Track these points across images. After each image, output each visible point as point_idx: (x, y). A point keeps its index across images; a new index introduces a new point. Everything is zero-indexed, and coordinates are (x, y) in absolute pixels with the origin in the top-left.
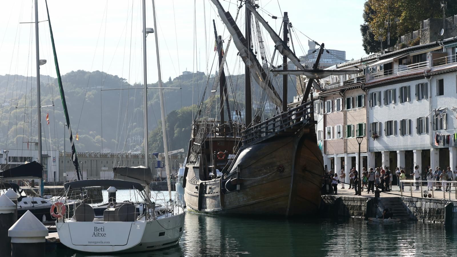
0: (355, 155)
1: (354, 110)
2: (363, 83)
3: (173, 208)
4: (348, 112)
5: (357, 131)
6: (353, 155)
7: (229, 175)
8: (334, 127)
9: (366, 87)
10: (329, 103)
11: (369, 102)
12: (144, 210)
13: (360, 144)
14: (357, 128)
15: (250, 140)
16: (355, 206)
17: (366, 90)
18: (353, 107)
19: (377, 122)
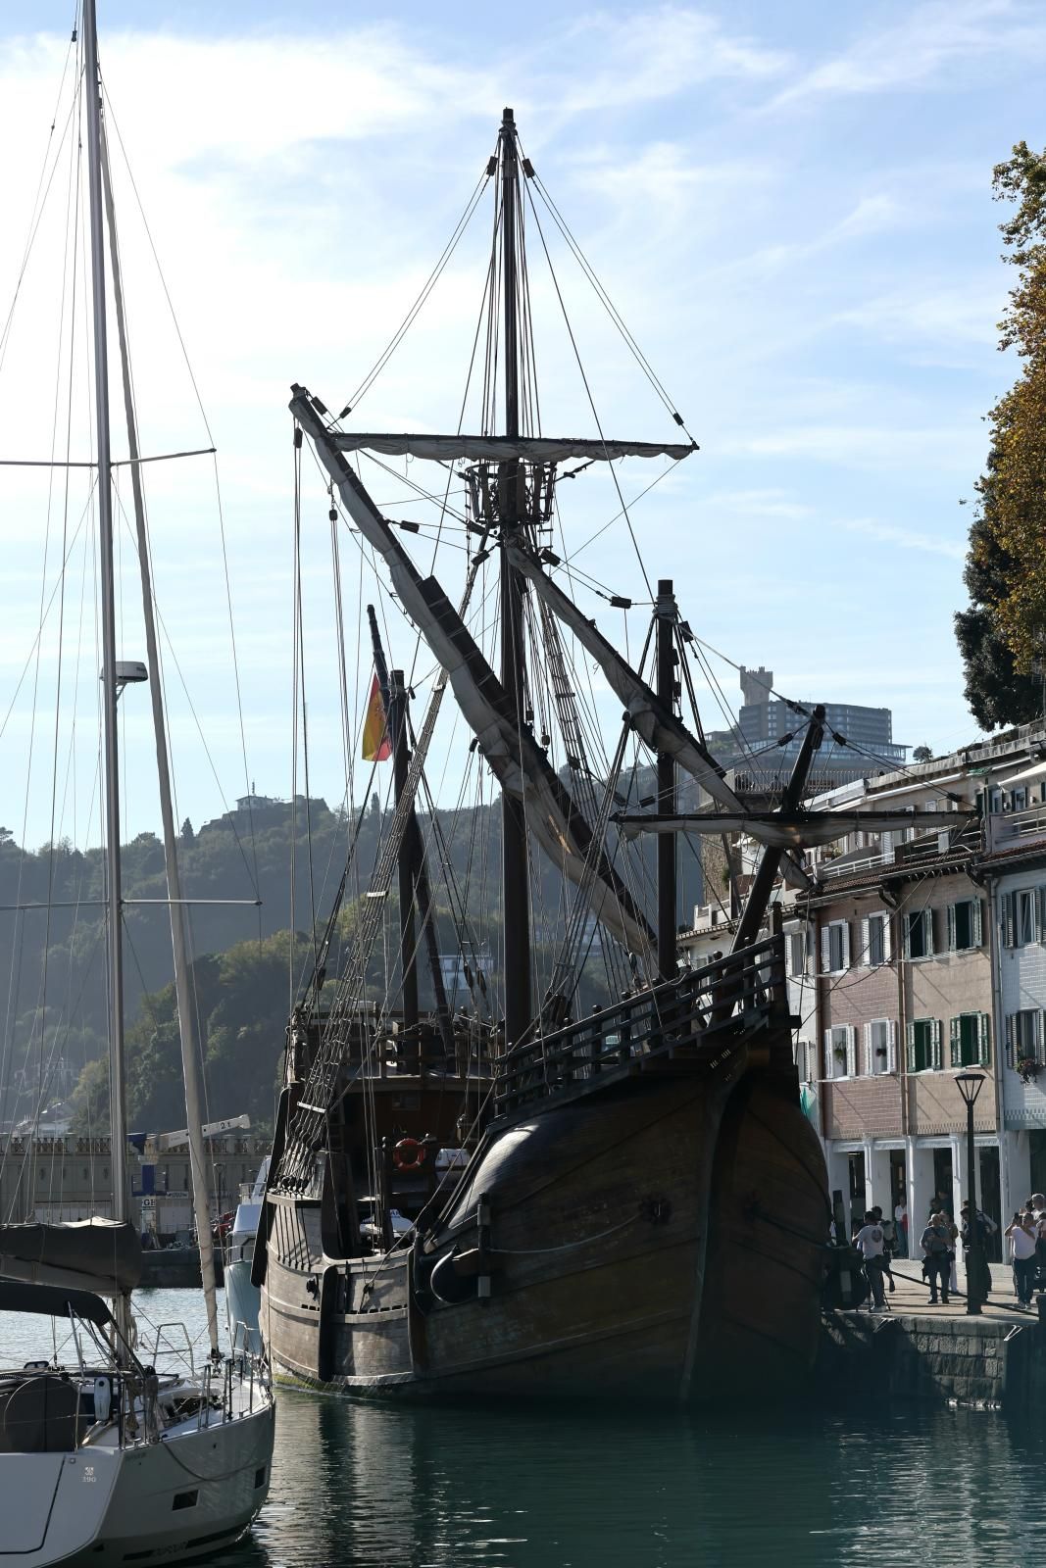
0: (949, 1143)
1: (939, 961)
2: (976, 854)
3: (231, 1390)
4: (914, 969)
5: (953, 1045)
6: (939, 1143)
7: (445, 1238)
8: (860, 1031)
9: (987, 870)
10: (836, 931)
11: (1003, 927)
12: (115, 1401)
13: (970, 1104)
14: (952, 1034)
15: (530, 1092)
16: (960, 1356)
17: (989, 883)
18: (937, 951)
19: (1036, 1011)
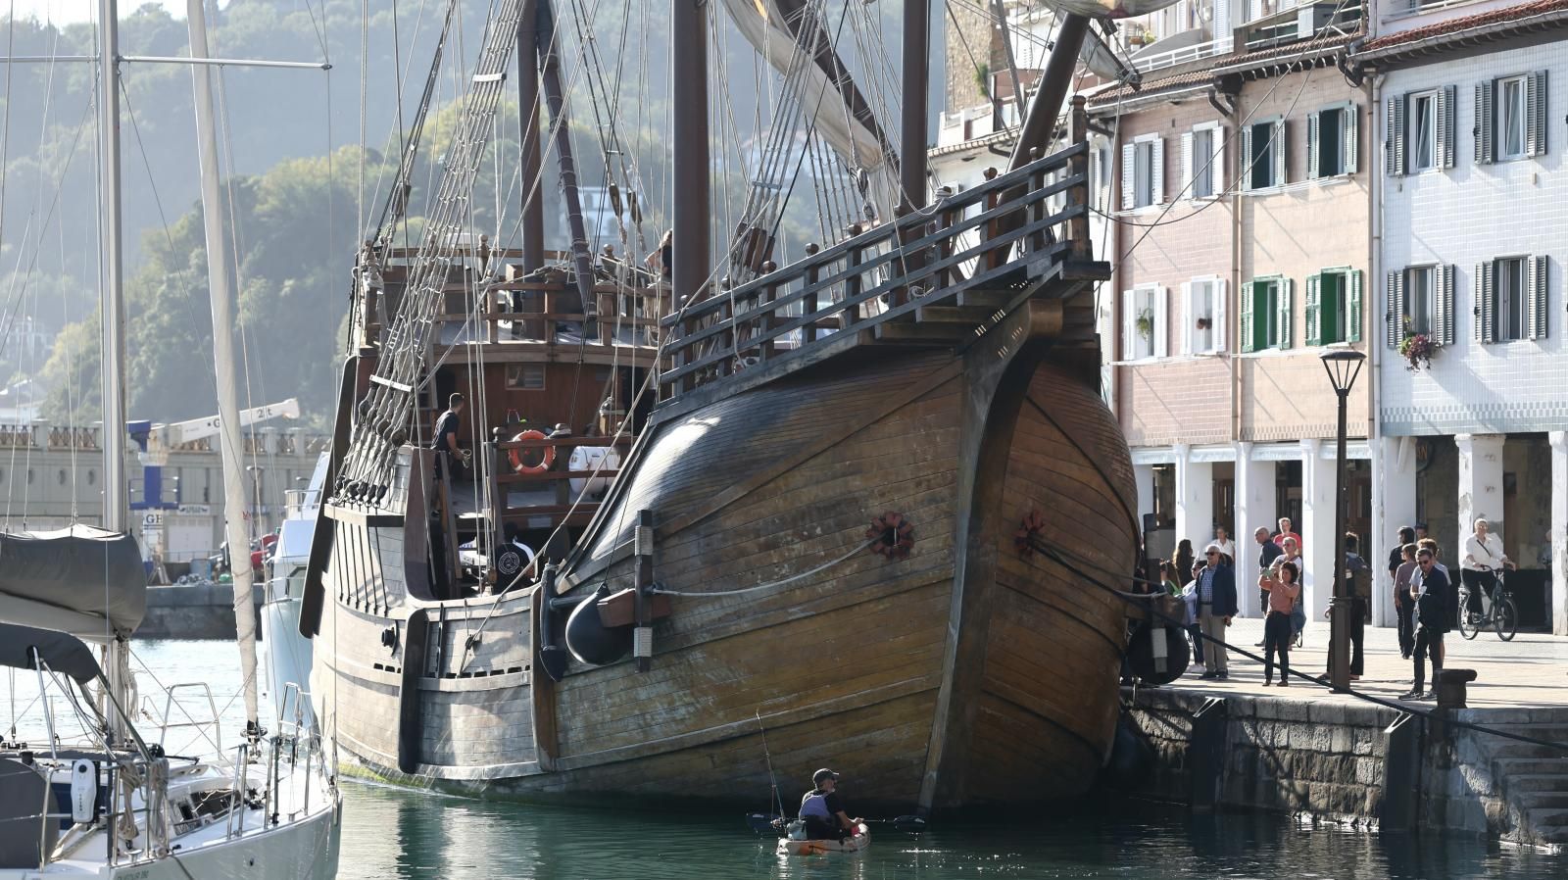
0: (1300, 453)
1: (1293, 194)
2: (1353, 40)
3: (277, 781)
4: (1257, 205)
5: (1309, 314)
6: (1284, 453)
7: (586, 572)
8: (1174, 293)
9: (1368, 63)
10: (1145, 151)
11: (1388, 146)
12: (102, 795)
13: (1343, 394)
14: (1308, 299)
15: (714, 366)
16: (1318, 752)
17: (1371, 80)
18: (1290, 179)
19: (1433, 266)
